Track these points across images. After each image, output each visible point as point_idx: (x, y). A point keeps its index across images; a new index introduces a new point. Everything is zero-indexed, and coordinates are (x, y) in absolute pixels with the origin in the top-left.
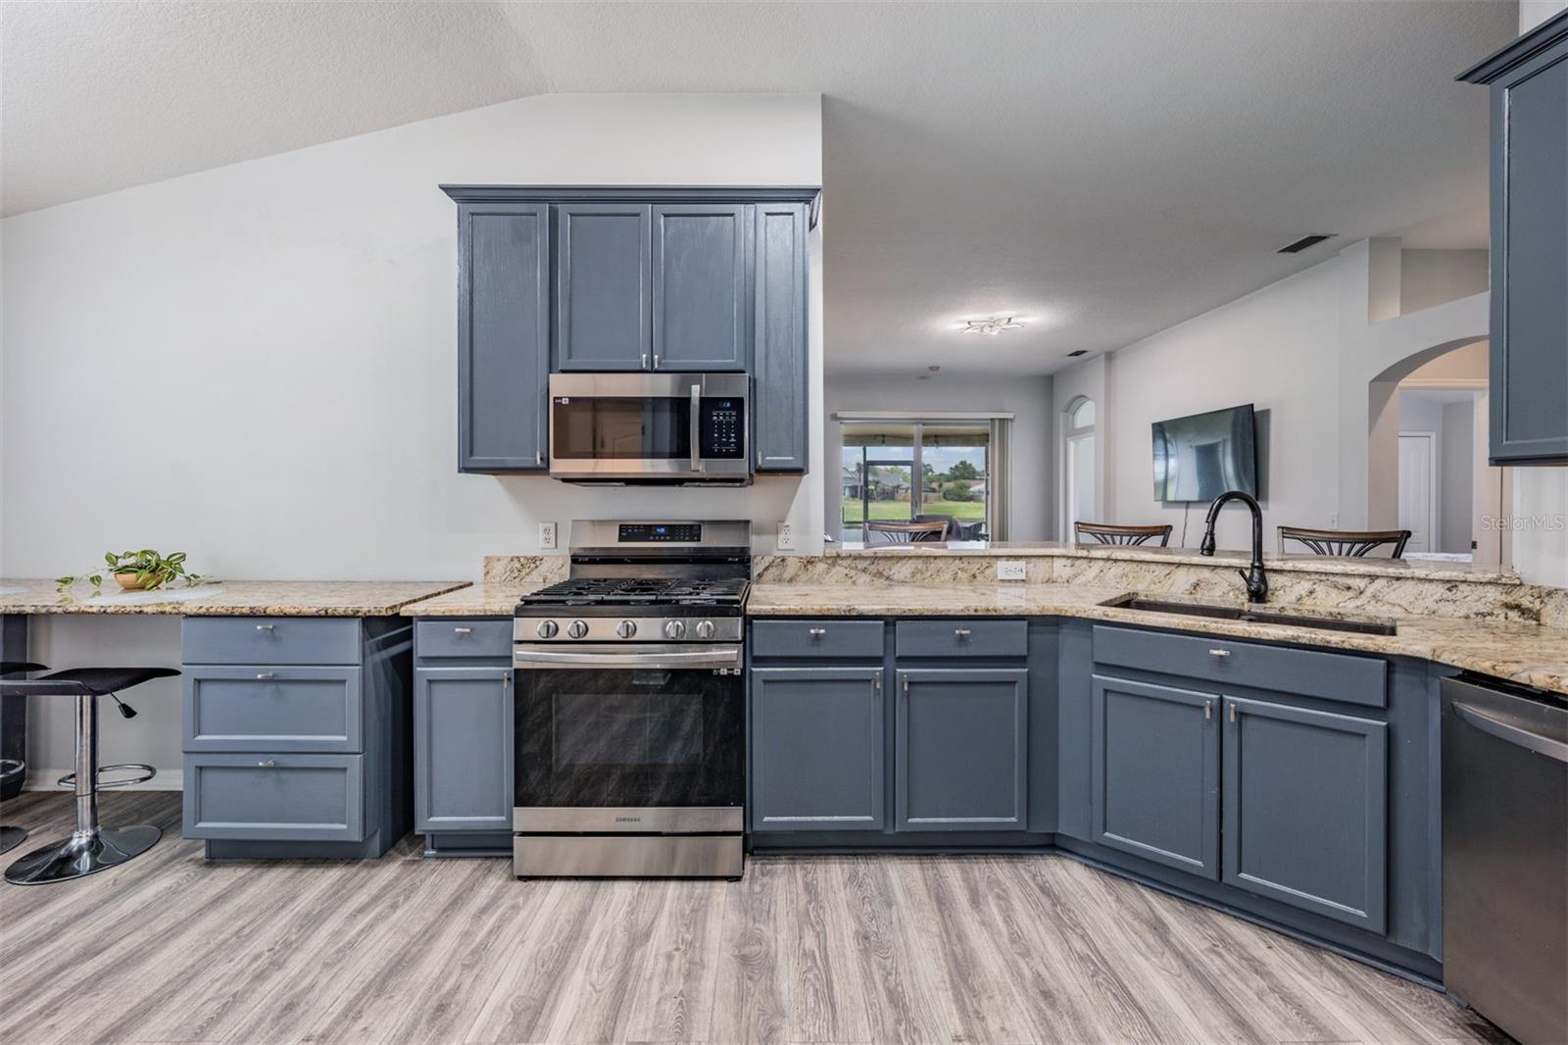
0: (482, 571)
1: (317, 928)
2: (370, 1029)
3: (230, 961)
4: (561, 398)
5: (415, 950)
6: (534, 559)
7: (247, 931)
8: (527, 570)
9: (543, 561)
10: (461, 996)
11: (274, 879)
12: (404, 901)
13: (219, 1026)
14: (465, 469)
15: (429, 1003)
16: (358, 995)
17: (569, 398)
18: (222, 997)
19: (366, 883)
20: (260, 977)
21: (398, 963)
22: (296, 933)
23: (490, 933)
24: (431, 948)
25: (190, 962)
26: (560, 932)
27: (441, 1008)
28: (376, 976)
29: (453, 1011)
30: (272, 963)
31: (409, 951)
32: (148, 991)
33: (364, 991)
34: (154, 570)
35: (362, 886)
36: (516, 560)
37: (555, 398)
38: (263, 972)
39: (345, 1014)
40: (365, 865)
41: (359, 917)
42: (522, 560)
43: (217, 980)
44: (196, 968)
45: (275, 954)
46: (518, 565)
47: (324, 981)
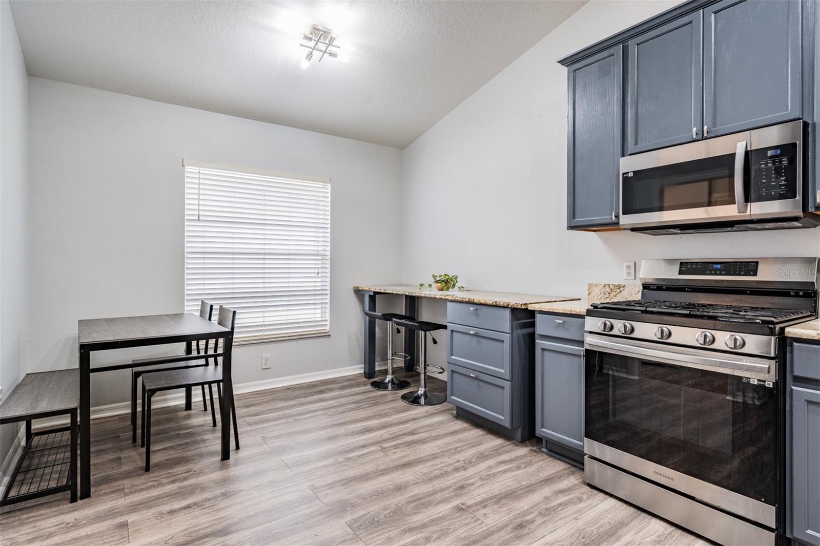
0: (587, 293)
1: (484, 461)
2: (488, 515)
3: (450, 458)
4: (627, 173)
5: (520, 492)
6: (619, 287)
7: (459, 449)
8: (615, 294)
9: (625, 287)
10: (533, 526)
11: (477, 433)
12: (524, 467)
13: (437, 480)
14: (571, 227)
15: (517, 520)
16: (489, 498)
17: (633, 172)
18: (442, 470)
19: (510, 451)
20: (457, 470)
21: (511, 494)
22: (475, 459)
23: (560, 505)
24: (527, 496)
25: (437, 451)
26: (602, 526)
27: (521, 526)
28: (499, 494)
29: (526, 531)
30: (462, 467)
31: (517, 491)
32: (422, 455)
33: (491, 498)
34: (447, 283)
35: (508, 452)
36: (607, 286)
37: (624, 174)
38: (458, 468)
39: (481, 502)
40: (514, 443)
41: (502, 465)
42: (611, 286)
43: (443, 463)
44: (439, 454)
45: (465, 463)
46: (609, 290)
47: (478, 484)
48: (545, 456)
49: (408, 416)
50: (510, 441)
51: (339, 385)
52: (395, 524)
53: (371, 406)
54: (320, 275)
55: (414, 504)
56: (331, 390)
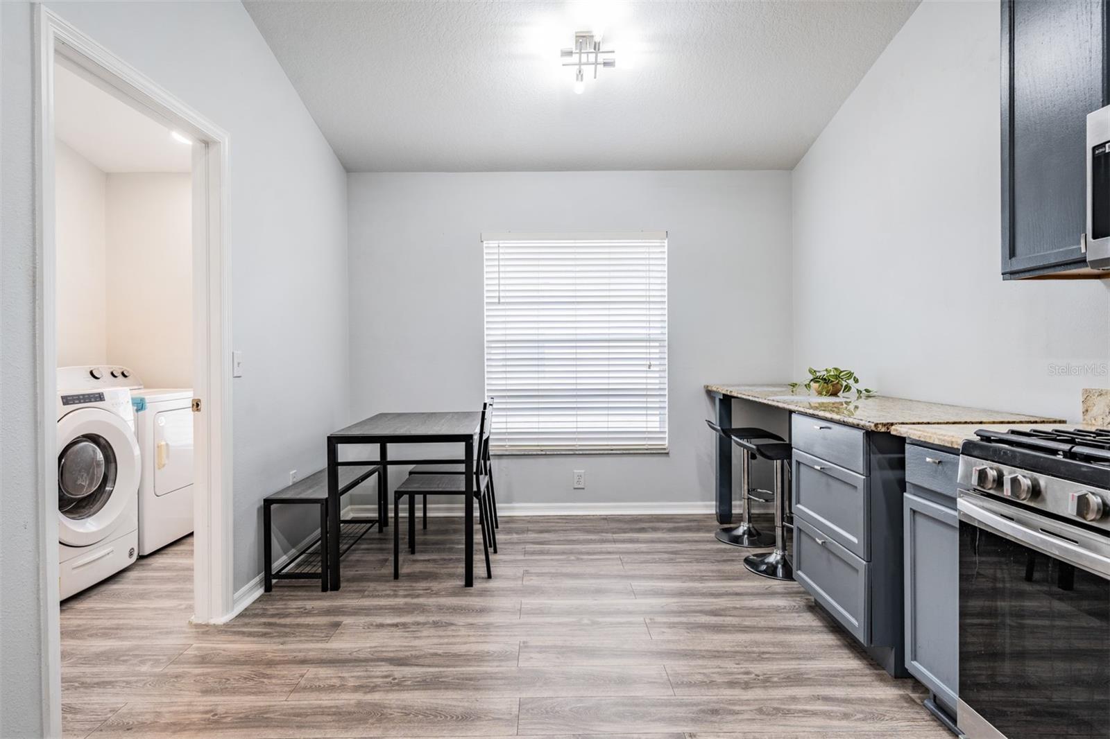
0: (1081, 408)
1: (791, 686)
3: (737, 664)
7: (766, 656)
11: (829, 639)
12: (859, 719)
13: (687, 689)
18: (708, 677)
19: (857, 685)
20: (732, 684)
22: (779, 679)
25: (727, 649)
30: (746, 683)
35: (852, 686)
38: (736, 683)
40: (878, 675)
41: (820, 702)
43: (720, 668)
44: (725, 654)
45: (754, 679)
47: (746, 716)
48: (924, 715)
49: (730, 587)
50: (876, 669)
51: (671, 525)
52: (574, 724)
53: (690, 562)
54: (652, 369)
55: (621, 708)
56: (655, 529)
